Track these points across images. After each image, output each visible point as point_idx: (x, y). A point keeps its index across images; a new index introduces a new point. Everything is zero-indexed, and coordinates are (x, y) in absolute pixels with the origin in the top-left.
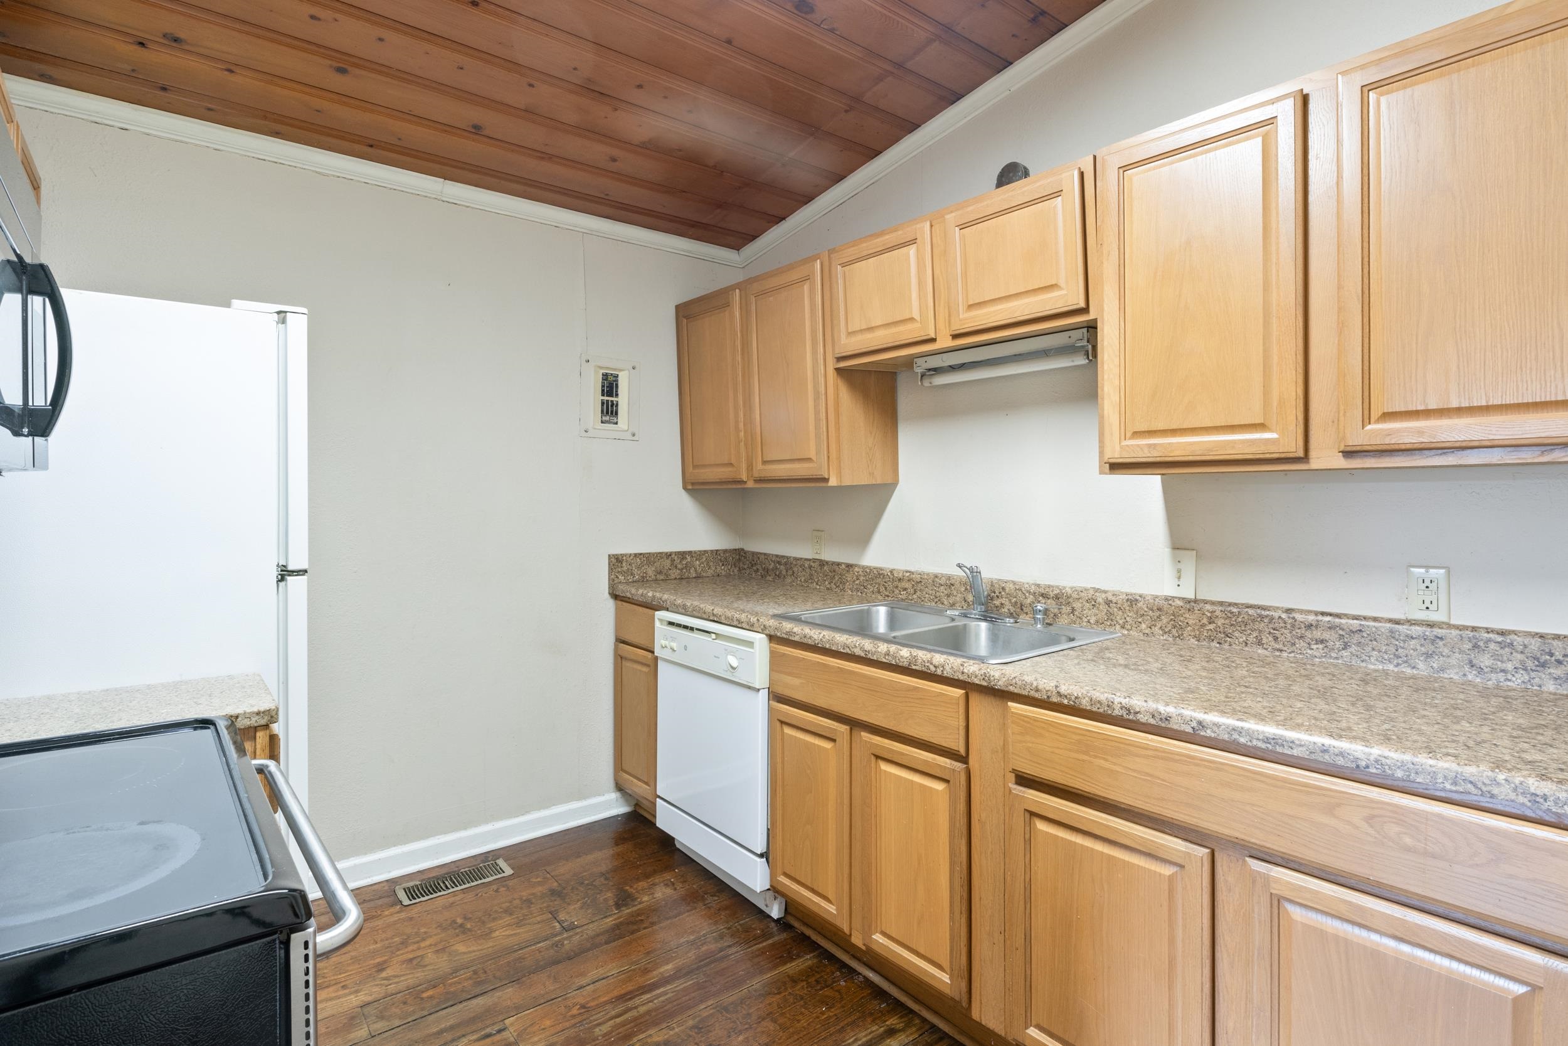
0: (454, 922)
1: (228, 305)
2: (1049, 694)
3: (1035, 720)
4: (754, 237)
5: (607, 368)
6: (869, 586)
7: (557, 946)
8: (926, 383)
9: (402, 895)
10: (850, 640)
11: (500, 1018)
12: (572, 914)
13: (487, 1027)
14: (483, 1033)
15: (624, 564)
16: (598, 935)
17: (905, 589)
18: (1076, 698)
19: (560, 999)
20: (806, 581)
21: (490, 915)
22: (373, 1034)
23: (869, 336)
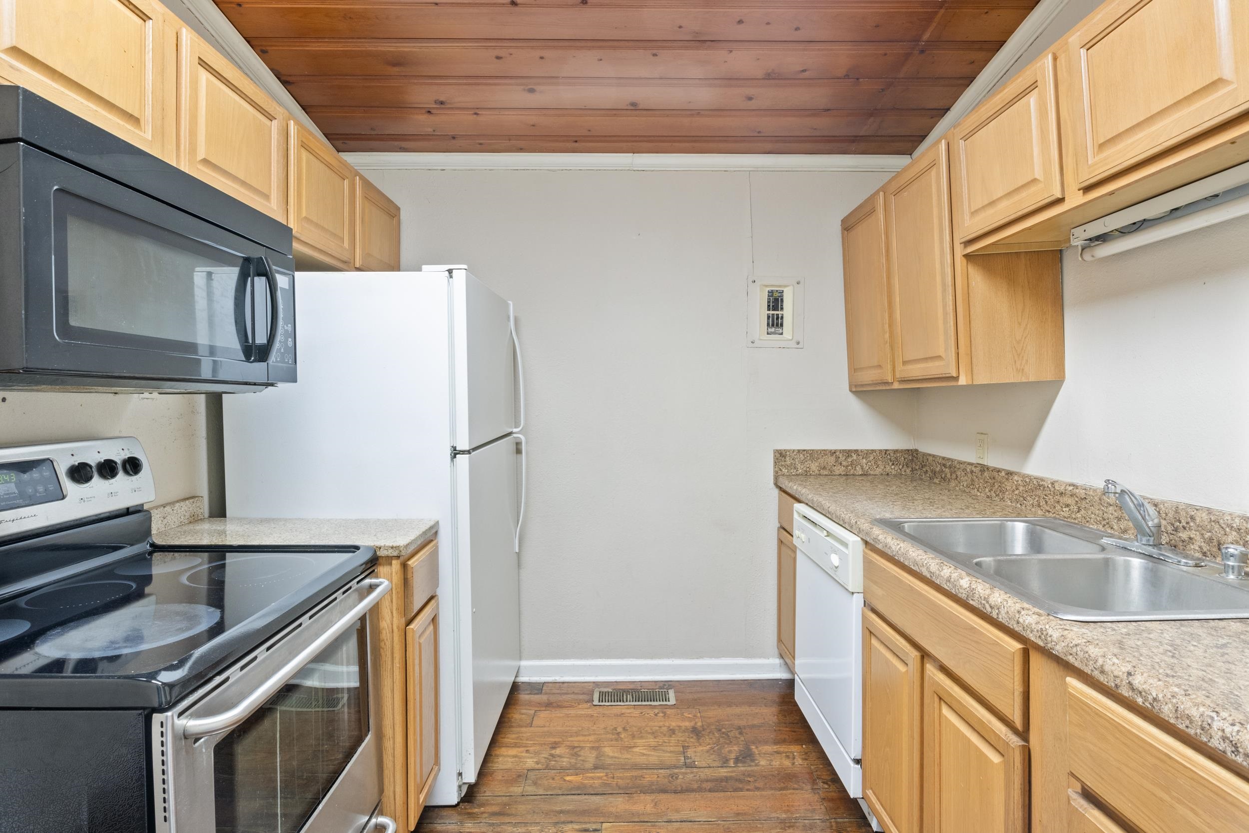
0: (615, 729)
1: (420, 270)
2: (1118, 681)
3: (1097, 714)
4: (923, 137)
5: (772, 286)
6: (1028, 498)
7: (672, 777)
8: (1087, 257)
9: (596, 696)
10: (920, 557)
11: (602, 820)
12: (700, 754)
13: (589, 823)
14: (584, 826)
15: (788, 459)
16: (707, 781)
17: (1068, 506)
18: (1155, 699)
19: (649, 824)
20: (968, 487)
21: (641, 733)
22: (524, 794)
23: (990, 211)
